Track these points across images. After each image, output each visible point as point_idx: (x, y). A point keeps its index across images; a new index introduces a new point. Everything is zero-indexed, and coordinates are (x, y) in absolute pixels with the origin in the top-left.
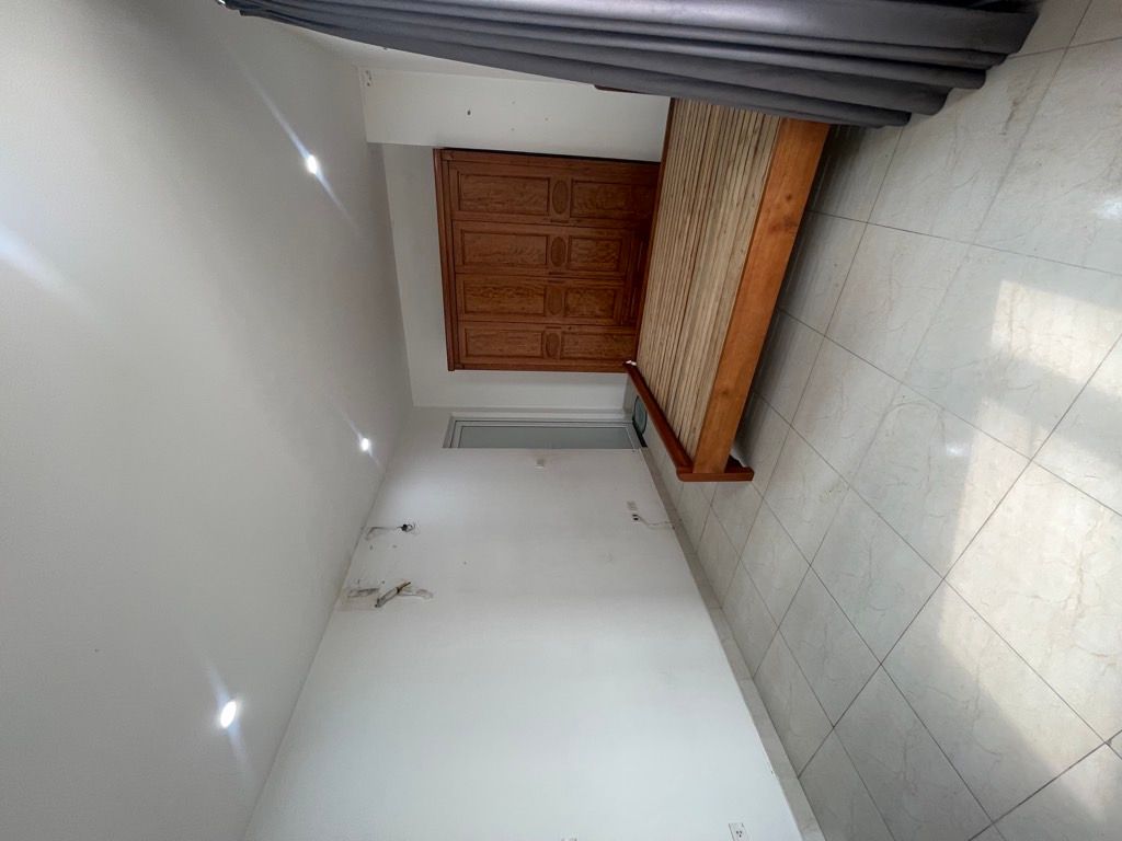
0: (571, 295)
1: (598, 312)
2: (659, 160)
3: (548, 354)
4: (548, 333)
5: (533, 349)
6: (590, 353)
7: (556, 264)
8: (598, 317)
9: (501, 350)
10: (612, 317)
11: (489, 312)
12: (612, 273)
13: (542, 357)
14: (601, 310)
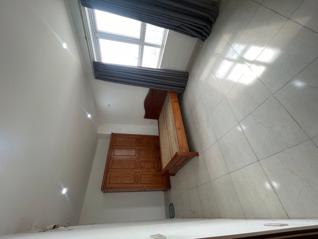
0: (142, 163)
1: (150, 168)
2: (158, 135)
3: (136, 182)
4: (136, 175)
5: (131, 180)
6: (150, 181)
7: (138, 155)
8: (150, 169)
9: (120, 181)
10: (154, 169)
11: (119, 169)
12: (153, 157)
13: (134, 183)
14: (151, 167)
